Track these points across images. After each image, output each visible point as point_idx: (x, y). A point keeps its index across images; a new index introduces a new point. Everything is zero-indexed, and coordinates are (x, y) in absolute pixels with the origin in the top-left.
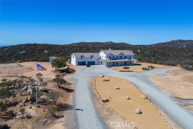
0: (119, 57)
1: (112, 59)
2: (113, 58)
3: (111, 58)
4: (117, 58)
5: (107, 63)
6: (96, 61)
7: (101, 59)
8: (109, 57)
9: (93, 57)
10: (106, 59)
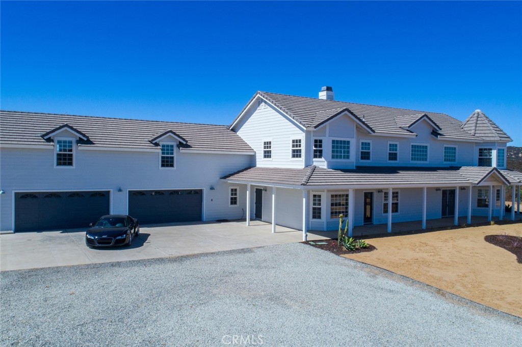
3: (353, 160)
5: (312, 206)
6: (212, 188)
7: (258, 166)
8: (333, 147)
9: (183, 150)
10: (307, 166)
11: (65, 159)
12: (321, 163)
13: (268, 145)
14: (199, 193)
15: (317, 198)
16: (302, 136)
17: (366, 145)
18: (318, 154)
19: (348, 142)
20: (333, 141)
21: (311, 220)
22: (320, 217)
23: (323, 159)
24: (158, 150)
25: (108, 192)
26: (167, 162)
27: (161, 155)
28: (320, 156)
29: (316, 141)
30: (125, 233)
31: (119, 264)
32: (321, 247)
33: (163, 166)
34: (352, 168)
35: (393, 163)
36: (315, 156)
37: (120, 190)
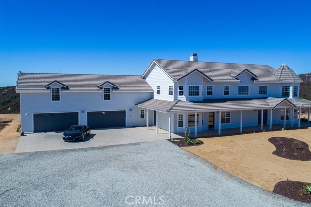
0: (234, 92)
1: (205, 101)
2: (210, 93)
3: (201, 96)
4: (227, 93)
5: (178, 120)
6: (131, 110)
7: (155, 98)
8: (189, 90)
9: (114, 91)
10: (175, 100)
11: (56, 97)
12: (183, 98)
13: (159, 87)
14: (124, 113)
15: (181, 117)
16: (173, 84)
17: (210, 88)
18: (181, 93)
19: (198, 87)
20: (189, 87)
21: (178, 128)
22: (182, 126)
23: (183, 96)
24: (102, 91)
25: (78, 113)
26: (107, 97)
27: (103, 94)
28: (182, 95)
29: (180, 87)
30: (81, 134)
31: (74, 150)
32: (175, 143)
33: (105, 99)
34: (200, 100)
35: (226, 96)
36: (180, 95)
37: (83, 112)
